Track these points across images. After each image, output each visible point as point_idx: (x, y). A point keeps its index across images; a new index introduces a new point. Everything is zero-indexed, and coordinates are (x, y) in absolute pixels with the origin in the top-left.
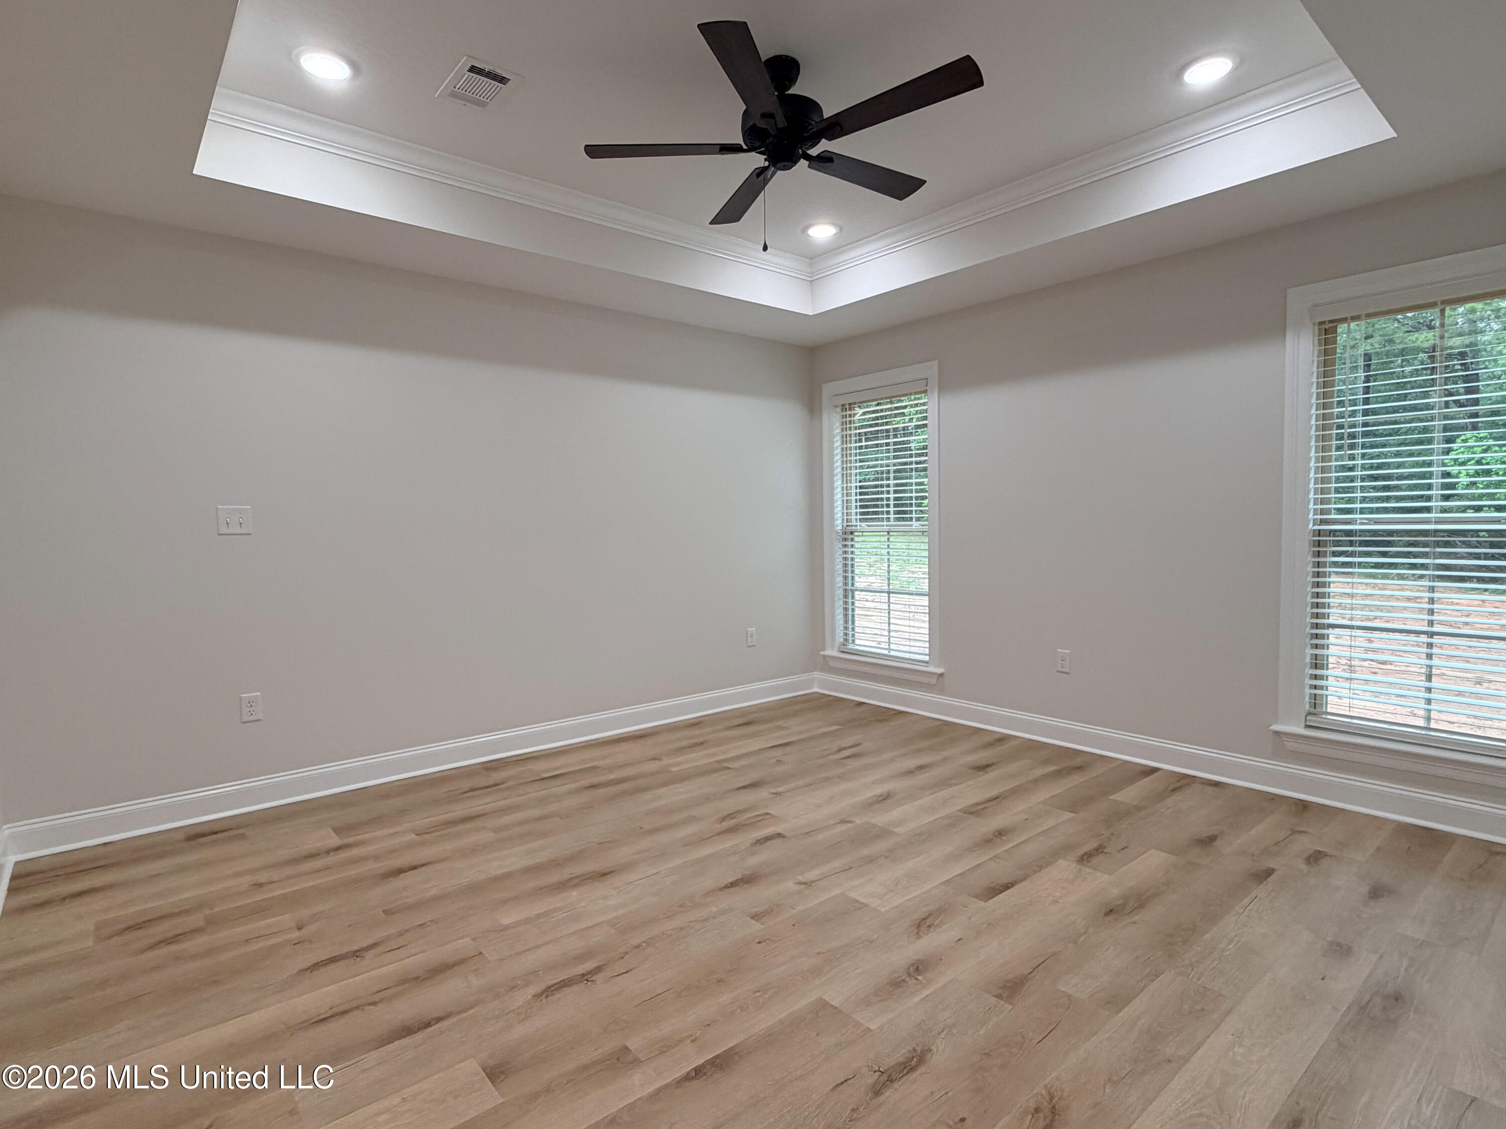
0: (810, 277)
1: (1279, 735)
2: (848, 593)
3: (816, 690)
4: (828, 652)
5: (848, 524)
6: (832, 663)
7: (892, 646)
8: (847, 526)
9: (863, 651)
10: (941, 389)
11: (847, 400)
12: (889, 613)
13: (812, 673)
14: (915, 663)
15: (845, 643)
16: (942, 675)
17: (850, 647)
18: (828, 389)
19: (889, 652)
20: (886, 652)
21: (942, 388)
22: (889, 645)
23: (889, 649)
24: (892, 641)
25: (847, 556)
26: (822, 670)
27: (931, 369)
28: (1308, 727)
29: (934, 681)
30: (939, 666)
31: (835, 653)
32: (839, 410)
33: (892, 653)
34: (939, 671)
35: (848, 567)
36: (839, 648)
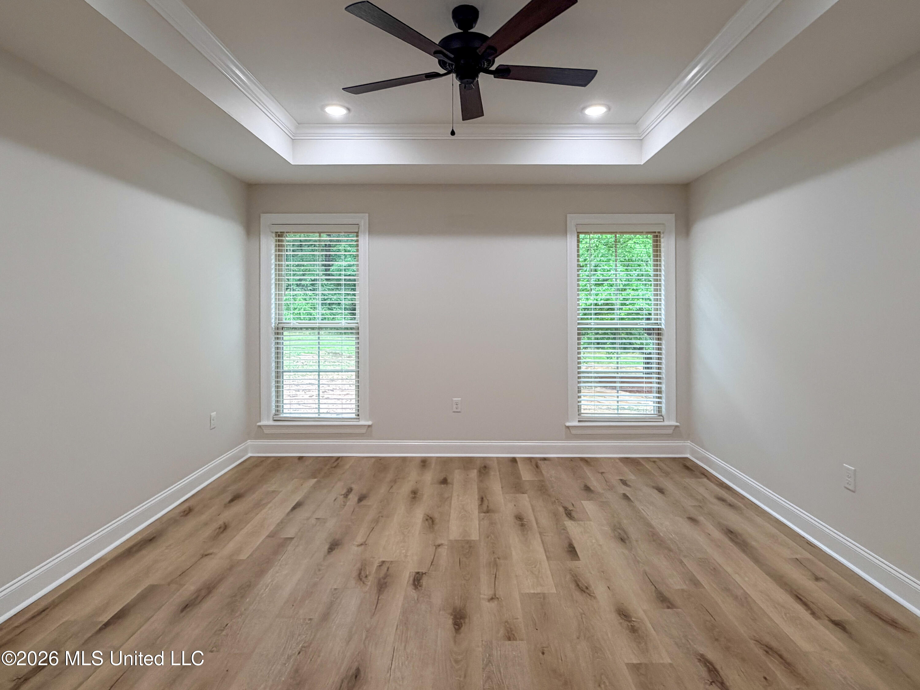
0: (293, 136)
1: (569, 428)
2: (279, 375)
3: (250, 455)
4: (263, 423)
5: (279, 322)
6: (266, 431)
7: (321, 411)
8: (279, 323)
9: (290, 417)
10: (370, 233)
11: (280, 229)
12: (319, 386)
13: (246, 442)
14: (348, 420)
15: (277, 413)
16: (369, 426)
17: (281, 416)
18: (266, 219)
19: (319, 415)
20: (317, 416)
21: (372, 231)
22: (319, 410)
23: (319, 413)
24: (321, 407)
25: (279, 346)
26: (257, 437)
27: (363, 220)
28: (579, 421)
29: (363, 431)
30: (368, 421)
31: (271, 423)
32: (274, 235)
33: (322, 416)
34: (370, 423)
35: (279, 354)
36: (273, 418)
